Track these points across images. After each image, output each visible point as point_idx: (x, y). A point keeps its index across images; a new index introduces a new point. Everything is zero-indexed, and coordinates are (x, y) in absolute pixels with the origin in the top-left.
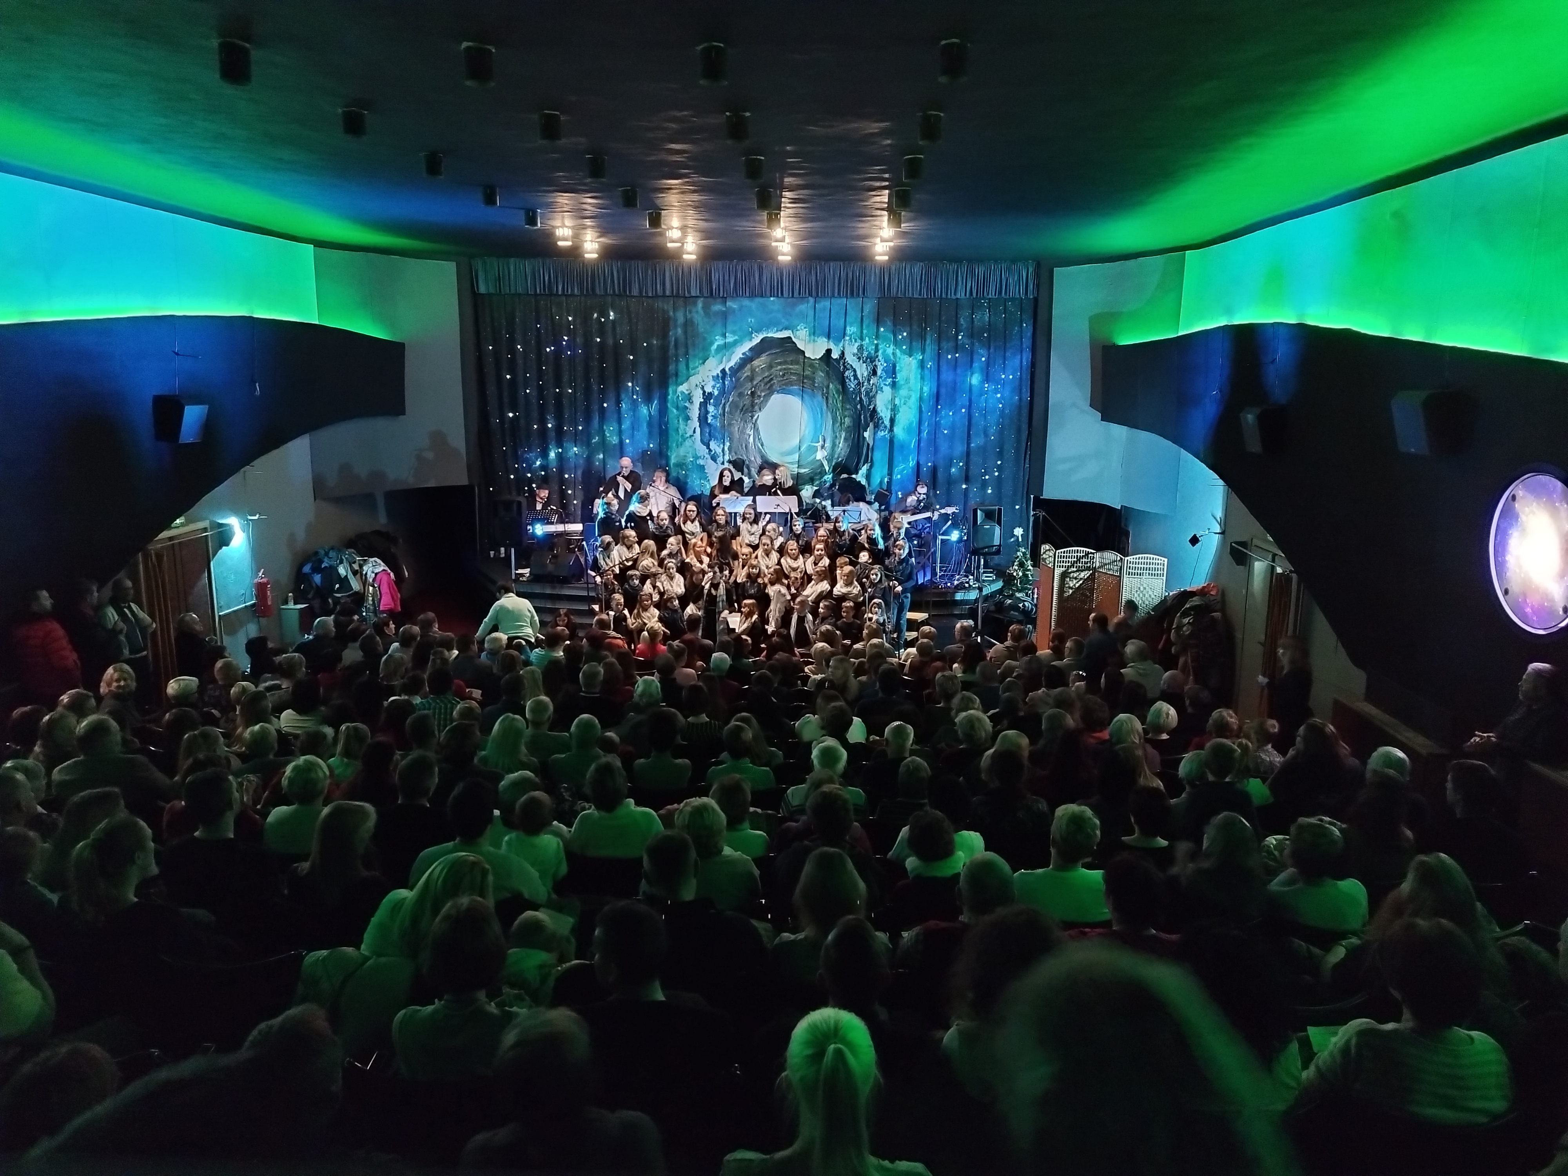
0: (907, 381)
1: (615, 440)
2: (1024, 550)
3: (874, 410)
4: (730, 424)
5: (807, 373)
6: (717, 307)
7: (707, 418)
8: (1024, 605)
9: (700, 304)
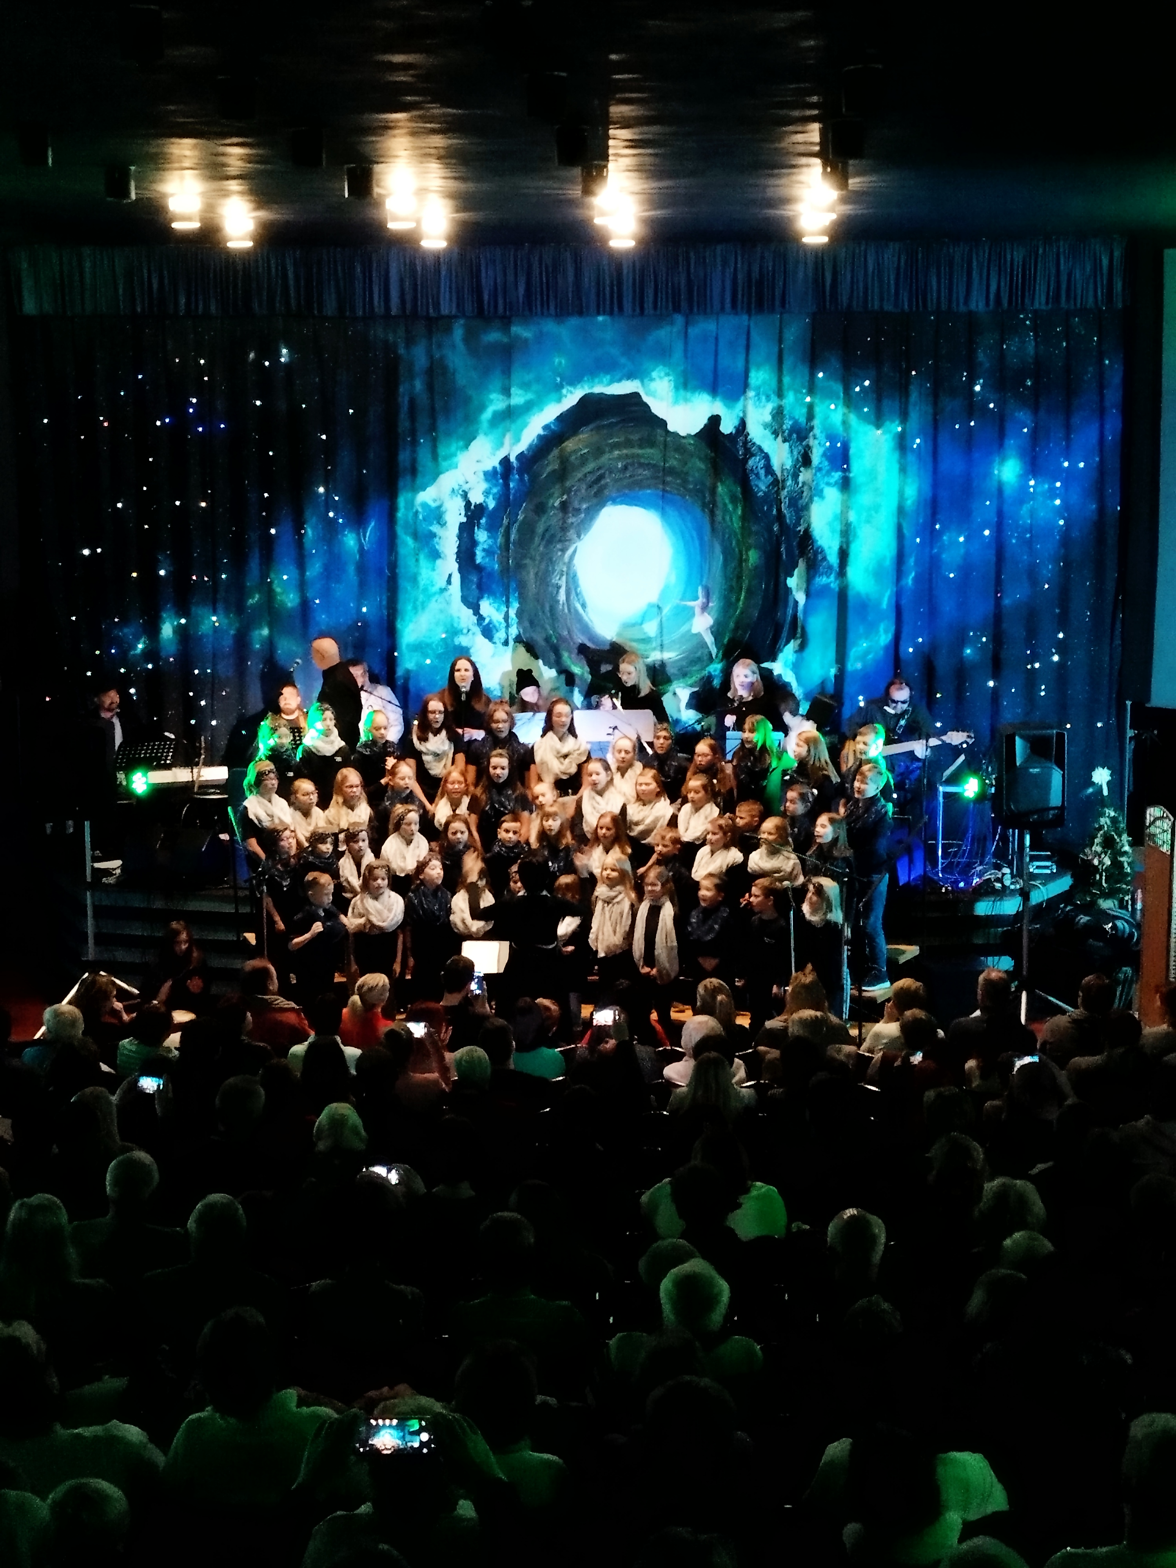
0: (873, 475)
1: (290, 599)
2: (1112, 814)
3: (807, 536)
4: (520, 566)
5: (673, 462)
6: (494, 336)
7: (473, 555)
8: (1114, 927)
9: (458, 332)
